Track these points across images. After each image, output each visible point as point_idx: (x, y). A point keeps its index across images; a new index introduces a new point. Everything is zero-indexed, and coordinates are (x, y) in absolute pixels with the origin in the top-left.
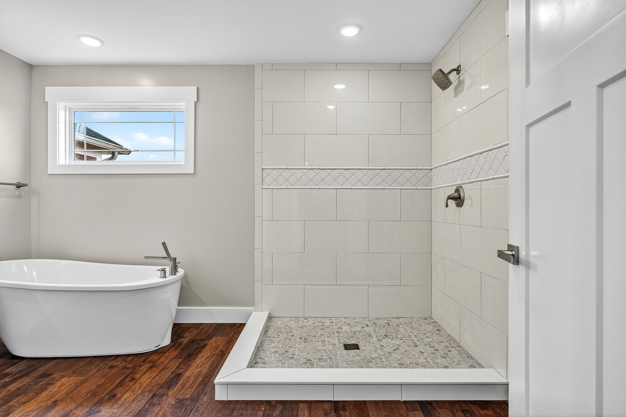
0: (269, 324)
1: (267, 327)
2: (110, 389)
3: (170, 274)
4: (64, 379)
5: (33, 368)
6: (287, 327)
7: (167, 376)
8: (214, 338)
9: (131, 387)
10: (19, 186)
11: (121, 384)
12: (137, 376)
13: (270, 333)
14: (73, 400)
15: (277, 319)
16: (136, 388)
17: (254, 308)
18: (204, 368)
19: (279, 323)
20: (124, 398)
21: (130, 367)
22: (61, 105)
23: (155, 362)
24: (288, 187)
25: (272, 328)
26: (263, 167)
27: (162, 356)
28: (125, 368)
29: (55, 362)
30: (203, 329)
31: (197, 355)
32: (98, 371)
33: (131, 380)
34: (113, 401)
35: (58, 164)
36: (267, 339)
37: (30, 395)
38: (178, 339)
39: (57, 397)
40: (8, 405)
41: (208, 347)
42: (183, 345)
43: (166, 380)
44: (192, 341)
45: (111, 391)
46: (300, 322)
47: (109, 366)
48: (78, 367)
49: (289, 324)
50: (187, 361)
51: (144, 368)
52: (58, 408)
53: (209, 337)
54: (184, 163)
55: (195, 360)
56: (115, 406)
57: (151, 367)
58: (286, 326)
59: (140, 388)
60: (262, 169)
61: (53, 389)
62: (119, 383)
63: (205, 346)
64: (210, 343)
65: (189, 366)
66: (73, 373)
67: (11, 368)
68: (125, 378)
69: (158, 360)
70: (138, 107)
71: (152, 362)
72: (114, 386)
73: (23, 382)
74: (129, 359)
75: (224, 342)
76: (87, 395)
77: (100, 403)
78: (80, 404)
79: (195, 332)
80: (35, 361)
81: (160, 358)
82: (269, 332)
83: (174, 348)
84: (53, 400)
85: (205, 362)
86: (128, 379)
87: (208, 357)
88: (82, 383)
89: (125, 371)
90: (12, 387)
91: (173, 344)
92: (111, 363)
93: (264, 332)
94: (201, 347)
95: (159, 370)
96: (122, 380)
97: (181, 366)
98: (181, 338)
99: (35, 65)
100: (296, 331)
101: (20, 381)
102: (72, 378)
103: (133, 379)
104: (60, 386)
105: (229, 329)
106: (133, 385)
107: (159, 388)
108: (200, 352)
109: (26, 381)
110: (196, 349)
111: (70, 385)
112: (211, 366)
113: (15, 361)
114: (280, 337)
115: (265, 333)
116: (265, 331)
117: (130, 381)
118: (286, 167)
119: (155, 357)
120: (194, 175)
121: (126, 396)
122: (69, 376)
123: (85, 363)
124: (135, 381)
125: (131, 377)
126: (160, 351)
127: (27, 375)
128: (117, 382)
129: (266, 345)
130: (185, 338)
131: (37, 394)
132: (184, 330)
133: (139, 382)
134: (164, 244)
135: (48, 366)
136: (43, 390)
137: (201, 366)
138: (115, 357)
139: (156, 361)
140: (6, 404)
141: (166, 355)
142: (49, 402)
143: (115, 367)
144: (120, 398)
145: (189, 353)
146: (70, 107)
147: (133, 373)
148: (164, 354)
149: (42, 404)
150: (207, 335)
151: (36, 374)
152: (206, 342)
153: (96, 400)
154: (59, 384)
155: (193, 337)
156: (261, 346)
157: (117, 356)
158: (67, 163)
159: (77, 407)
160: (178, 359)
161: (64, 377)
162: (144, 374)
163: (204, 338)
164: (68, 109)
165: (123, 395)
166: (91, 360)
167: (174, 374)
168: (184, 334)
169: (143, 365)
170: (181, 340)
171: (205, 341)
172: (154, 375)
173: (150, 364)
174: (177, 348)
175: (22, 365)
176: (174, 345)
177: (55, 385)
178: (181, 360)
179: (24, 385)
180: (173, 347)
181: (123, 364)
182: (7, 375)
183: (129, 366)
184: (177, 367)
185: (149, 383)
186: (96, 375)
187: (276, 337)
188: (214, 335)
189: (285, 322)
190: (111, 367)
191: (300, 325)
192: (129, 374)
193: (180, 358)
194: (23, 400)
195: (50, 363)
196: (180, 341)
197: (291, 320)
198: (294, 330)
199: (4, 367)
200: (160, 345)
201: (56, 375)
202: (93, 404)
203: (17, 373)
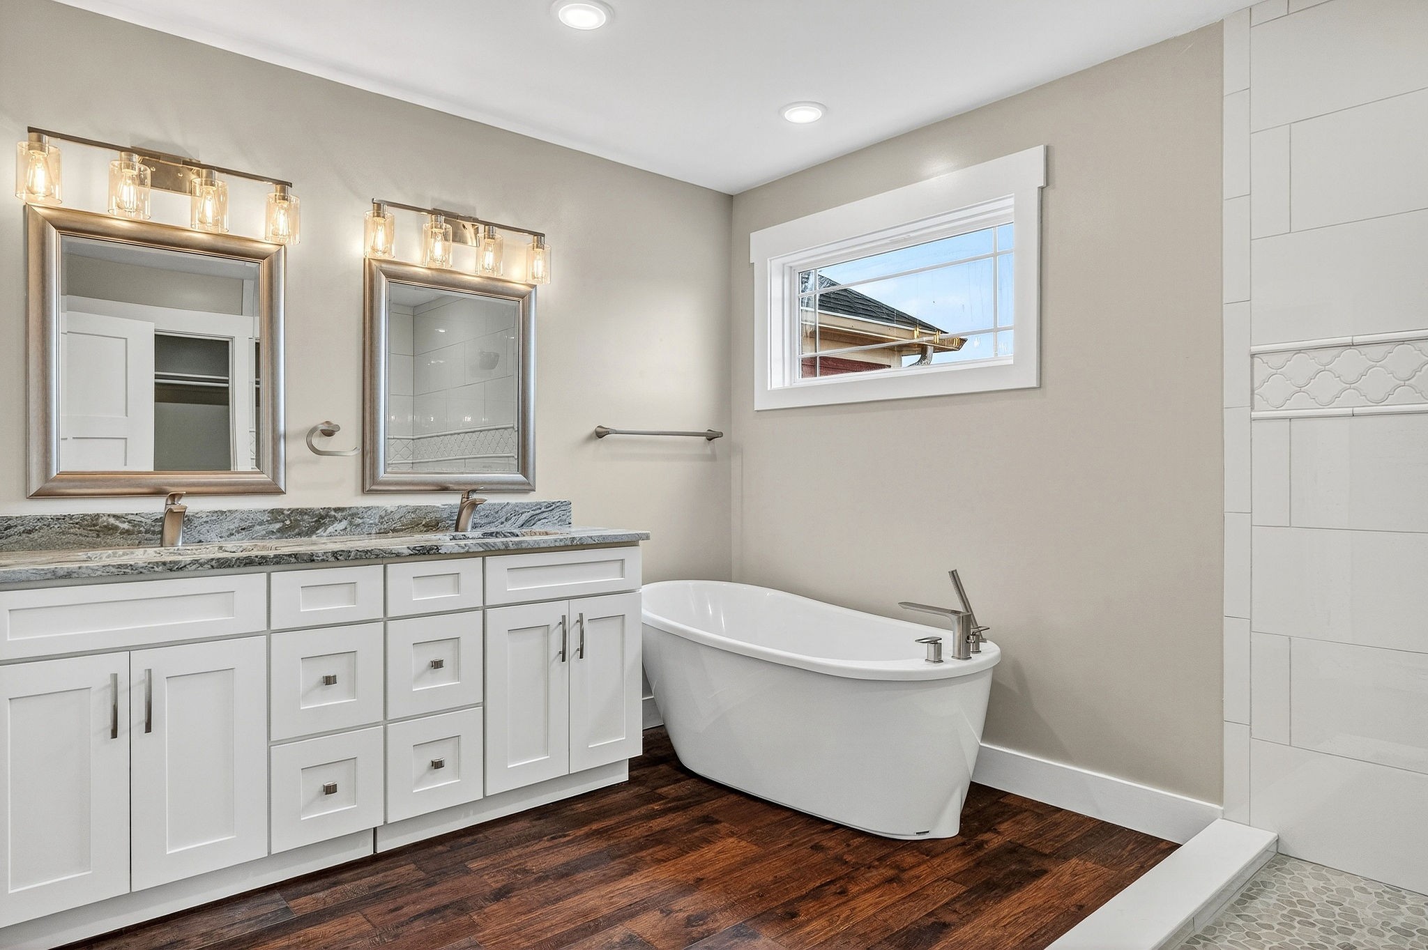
0: (1264, 876)
1: (1255, 884)
2: (793, 895)
3: (957, 655)
4: (731, 840)
5: (697, 799)
6: (1337, 910)
7: (915, 917)
8: (1074, 861)
9: (831, 909)
10: (711, 437)
11: (816, 894)
12: (854, 889)
13: (1260, 906)
14: (726, 890)
15: (1309, 868)
16: (839, 916)
17: (1222, 808)
18: (1011, 935)
19: (1311, 884)
20: (808, 929)
21: (850, 861)
22: (774, 265)
23: (904, 870)
24: (1357, 410)
25: (1273, 892)
26: (1255, 349)
27: (925, 862)
28: (839, 859)
29: (733, 798)
30: (1057, 824)
31: (1009, 890)
32: (789, 845)
33: (839, 893)
34: (787, 925)
35: (769, 389)
36: (1240, 922)
37: (674, 849)
38: (981, 830)
39: (707, 872)
40: (638, 855)
41: (1046, 882)
42: (986, 851)
43: (907, 926)
44: (1012, 850)
45: (791, 902)
46: (1403, 907)
47: (812, 844)
48: (762, 824)
49: (1348, 899)
50: (976, 899)
51: (876, 875)
52: (698, 896)
53: (1062, 855)
54: (1011, 362)
55: (1000, 901)
56: (785, 940)
57: (890, 880)
58: (1331, 903)
59: (847, 919)
60: (1253, 356)
61: (708, 852)
62: (813, 890)
63: (1041, 873)
64: (1055, 870)
65: (978, 913)
66: (750, 833)
67: (669, 787)
68: (832, 882)
69: (912, 868)
70: (912, 235)
71: (898, 867)
72: (804, 892)
73: (673, 820)
74: (858, 841)
75: (1099, 882)
76: (751, 890)
77: (763, 918)
78: (733, 905)
79: (1031, 826)
80: (705, 785)
81: (919, 864)
82: (1258, 904)
83: (960, 851)
84: (698, 875)
85: (1021, 920)
86: (833, 888)
87: (1034, 908)
88: (755, 860)
89: (837, 867)
90: (657, 824)
91: (961, 840)
92: (817, 839)
93: (1238, 897)
94: (1028, 873)
95: (903, 895)
96: (822, 886)
97: (957, 906)
98: (989, 830)
99: (736, 193)
100: (1368, 937)
101: (671, 816)
102: (743, 843)
103: (843, 892)
104: (719, 852)
105: (1130, 847)
106: (838, 906)
107: (885, 939)
108: (1020, 885)
109: (677, 819)
110: (1013, 873)
111: (733, 857)
112: (1032, 936)
113: (681, 776)
114: (1291, 935)
115: (1239, 902)
116: (1242, 895)
117: (835, 893)
118: (1348, 340)
119: (908, 859)
120: (1038, 391)
121: (815, 925)
122: (740, 838)
123: (778, 818)
124: (844, 899)
125: (841, 887)
126: (927, 848)
127: (684, 808)
128: (812, 885)
129: (1226, 943)
130: (999, 833)
131: (683, 853)
132: (1003, 813)
133: (852, 904)
134: (954, 575)
135: (717, 803)
136: (694, 846)
137: (1007, 925)
138: (832, 827)
139: (906, 870)
140: (637, 852)
141: (936, 861)
142: (691, 877)
143: (823, 848)
144: (802, 925)
145: (990, 878)
146: (790, 265)
147: (850, 878)
148: (933, 857)
149: (680, 877)
150: (1058, 845)
151: (696, 812)
152: (1046, 864)
153: (759, 909)
154: (719, 846)
155: (1019, 839)
156: (1205, 939)
157: (837, 826)
158: (787, 385)
159: (725, 910)
160: (958, 883)
161: (732, 834)
162: (868, 890)
163: (1047, 851)
164: (787, 271)
165: (808, 922)
166: (788, 818)
167: (933, 919)
168: (999, 823)
169: (876, 867)
170: (986, 836)
171: (1046, 862)
172: (889, 902)
173: (890, 873)
174: (967, 853)
175: (688, 786)
176: (964, 844)
177: (712, 846)
178: (964, 889)
179: (673, 827)
180: (959, 848)
181: (840, 849)
182: (661, 797)
183: (848, 858)
184: (947, 904)
185: (869, 918)
186: (784, 853)
187: (1277, 927)
188: (1078, 853)
189: (1334, 888)
190: (817, 848)
191: (1401, 919)
192: (840, 878)
193: (963, 883)
194: (659, 855)
195: (724, 799)
196: (981, 838)
197: (1363, 890)
198: (1365, 931)
199: (661, 782)
200: (928, 832)
201: (723, 827)
202: (752, 913)
203: (674, 800)
